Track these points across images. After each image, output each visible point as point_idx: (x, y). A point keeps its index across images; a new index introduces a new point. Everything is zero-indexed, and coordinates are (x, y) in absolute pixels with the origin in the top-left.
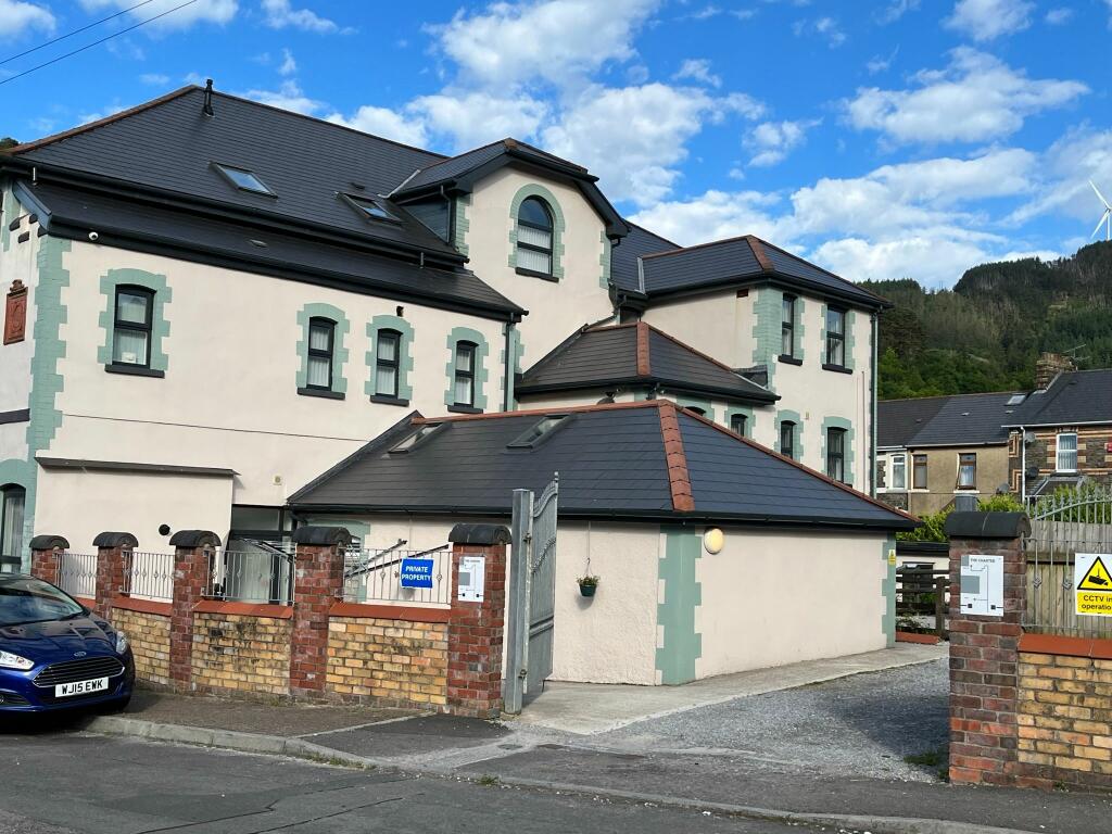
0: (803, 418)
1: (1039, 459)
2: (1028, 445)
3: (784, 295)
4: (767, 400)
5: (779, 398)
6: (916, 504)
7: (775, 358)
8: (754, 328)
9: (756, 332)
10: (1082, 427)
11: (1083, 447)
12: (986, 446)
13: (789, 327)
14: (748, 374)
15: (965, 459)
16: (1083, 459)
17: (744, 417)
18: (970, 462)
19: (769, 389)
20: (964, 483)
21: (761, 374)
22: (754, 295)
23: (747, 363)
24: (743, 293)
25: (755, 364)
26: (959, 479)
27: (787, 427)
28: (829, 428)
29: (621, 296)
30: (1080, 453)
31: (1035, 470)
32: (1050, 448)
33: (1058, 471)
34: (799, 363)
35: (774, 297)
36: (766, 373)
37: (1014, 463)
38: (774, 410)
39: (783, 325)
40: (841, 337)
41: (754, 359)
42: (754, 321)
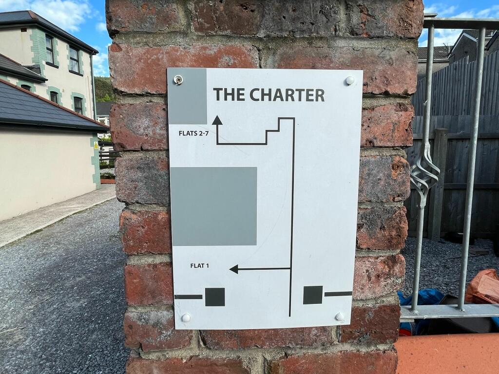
0: (61, 91)
3: (46, 35)
4: (41, 81)
5: (47, 80)
7: (44, 63)
8: (32, 47)
9: (33, 49)
13: (51, 50)
14: (30, 68)
17: (30, 87)
19: (42, 76)
22: (30, 31)
23: (31, 64)
24: (24, 30)
25: (34, 64)
27: (54, 94)
34: (57, 67)
35: (41, 35)
36: (39, 68)
38: (46, 86)
39: (48, 49)
40: (77, 61)
41: (33, 62)
42: (31, 44)
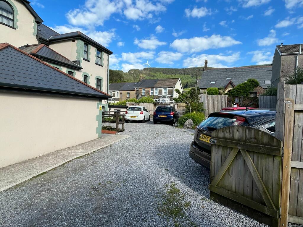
0: (90, 75)
1: (139, 93)
2: (138, 91)
3: (85, 43)
4: (79, 69)
5: (82, 68)
6: (120, 100)
7: (82, 59)
8: (76, 50)
9: (77, 51)
10: (146, 88)
11: (146, 91)
12: (131, 91)
13: (86, 52)
14: (74, 62)
15: (128, 93)
16: (146, 93)
17: (73, 72)
18: (129, 93)
19: (80, 66)
20: (128, 97)
21: (78, 62)
22: (76, 41)
23: (75, 60)
24: (73, 41)
25: (77, 60)
26: (127, 96)
27: (86, 77)
28: (97, 79)
29: (40, 39)
30: (146, 92)
31: (139, 95)
32: (141, 91)
33: (142, 95)
34: (89, 61)
35: (82, 43)
37: (136, 93)
38: (82, 72)
39: (85, 51)
40: (101, 58)
41: (76, 58)
42: (76, 48)
